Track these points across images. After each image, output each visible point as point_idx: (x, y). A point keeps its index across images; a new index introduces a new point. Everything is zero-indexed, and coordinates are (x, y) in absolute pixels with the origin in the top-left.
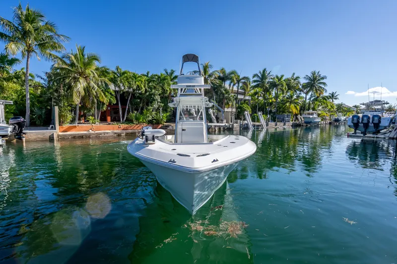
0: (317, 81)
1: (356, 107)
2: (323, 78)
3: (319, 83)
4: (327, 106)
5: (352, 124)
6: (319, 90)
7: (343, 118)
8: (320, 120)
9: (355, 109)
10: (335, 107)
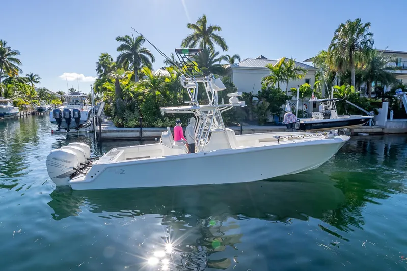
0: (6, 55)
1: (59, 93)
2: (14, 53)
3: (10, 59)
4: (26, 91)
5: (55, 120)
6: (11, 69)
7: (47, 107)
8: (18, 111)
9: (59, 96)
10: (36, 93)
